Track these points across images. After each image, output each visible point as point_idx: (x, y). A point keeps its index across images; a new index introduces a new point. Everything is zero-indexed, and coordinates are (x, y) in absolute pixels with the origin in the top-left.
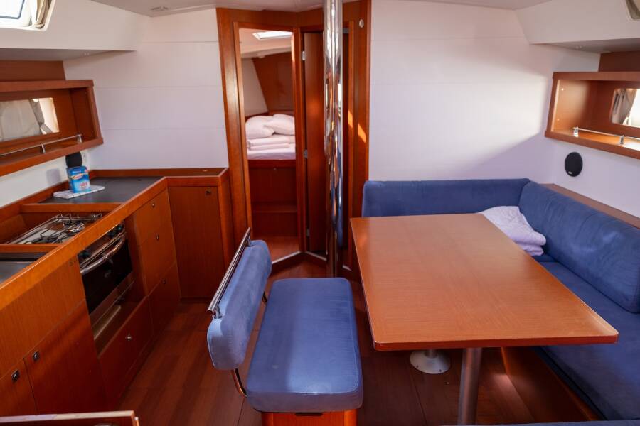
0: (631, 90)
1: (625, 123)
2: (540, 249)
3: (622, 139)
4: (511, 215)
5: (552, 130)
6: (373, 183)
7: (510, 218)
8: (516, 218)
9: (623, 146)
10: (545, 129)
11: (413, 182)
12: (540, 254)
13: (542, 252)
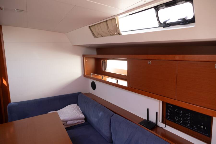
0: (105, 60)
1: (106, 71)
2: (84, 120)
3: (103, 77)
4: (74, 108)
5: (85, 74)
6: (13, 104)
7: (74, 109)
8: (76, 109)
9: (103, 79)
10: (83, 74)
11: (33, 100)
12: (84, 122)
13: (85, 121)
